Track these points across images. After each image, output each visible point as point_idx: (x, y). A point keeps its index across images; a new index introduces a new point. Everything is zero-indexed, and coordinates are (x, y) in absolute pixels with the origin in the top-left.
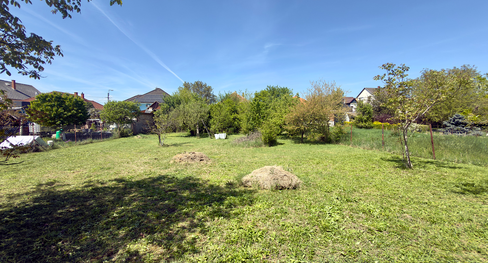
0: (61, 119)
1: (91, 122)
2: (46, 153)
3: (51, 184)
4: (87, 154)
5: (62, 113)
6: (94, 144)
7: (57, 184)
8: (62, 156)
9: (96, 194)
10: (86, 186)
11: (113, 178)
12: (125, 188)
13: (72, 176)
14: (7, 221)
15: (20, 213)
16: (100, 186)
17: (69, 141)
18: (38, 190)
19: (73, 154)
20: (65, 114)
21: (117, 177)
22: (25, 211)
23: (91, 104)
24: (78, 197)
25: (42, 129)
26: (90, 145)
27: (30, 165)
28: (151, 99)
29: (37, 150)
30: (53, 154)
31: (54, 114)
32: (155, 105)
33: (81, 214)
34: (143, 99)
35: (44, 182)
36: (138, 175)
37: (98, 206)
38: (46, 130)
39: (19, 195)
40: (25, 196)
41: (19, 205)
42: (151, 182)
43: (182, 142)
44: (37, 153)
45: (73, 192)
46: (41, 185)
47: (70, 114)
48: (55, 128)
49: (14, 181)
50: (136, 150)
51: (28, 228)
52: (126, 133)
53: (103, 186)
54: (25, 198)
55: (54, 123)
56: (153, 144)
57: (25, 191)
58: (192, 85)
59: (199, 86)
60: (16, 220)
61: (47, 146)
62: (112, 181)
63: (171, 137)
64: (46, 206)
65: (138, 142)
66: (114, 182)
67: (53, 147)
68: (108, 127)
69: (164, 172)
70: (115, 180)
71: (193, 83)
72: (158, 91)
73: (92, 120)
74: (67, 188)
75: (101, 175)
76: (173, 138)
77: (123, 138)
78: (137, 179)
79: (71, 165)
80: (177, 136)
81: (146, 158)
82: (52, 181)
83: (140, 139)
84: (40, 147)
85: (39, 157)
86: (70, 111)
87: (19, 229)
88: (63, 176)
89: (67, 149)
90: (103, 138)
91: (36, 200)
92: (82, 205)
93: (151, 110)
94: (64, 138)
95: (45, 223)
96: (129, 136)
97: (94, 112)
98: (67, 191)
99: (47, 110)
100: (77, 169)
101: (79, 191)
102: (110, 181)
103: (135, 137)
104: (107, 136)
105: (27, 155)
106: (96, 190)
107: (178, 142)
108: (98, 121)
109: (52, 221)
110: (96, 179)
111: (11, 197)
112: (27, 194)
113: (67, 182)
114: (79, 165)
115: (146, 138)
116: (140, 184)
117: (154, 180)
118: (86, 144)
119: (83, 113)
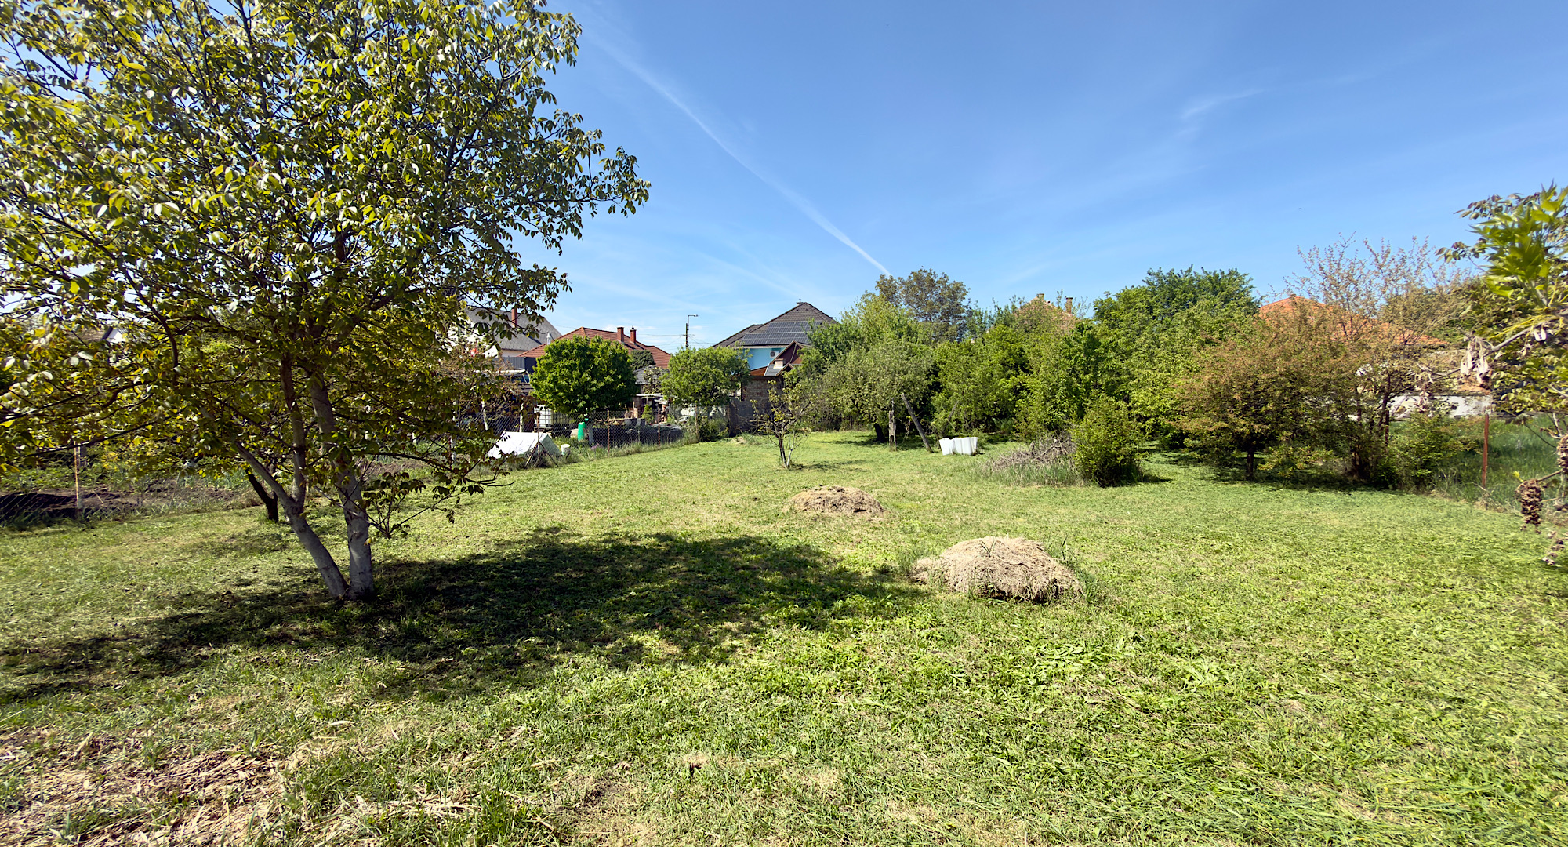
0: (587, 397)
1: (644, 401)
2: (555, 471)
3: (554, 530)
4: (625, 477)
5: (588, 383)
6: (643, 455)
7: (563, 531)
8: (580, 479)
9: (616, 557)
10: (605, 541)
11: (655, 531)
12: (667, 553)
13: (588, 520)
14: (493, 576)
15: (508, 567)
16: (627, 543)
17: (598, 447)
18: (535, 538)
19: (599, 477)
20: (594, 385)
21: (663, 531)
22: (515, 566)
23: (648, 356)
24: (587, 557)
25: (554, 417)
26: (635, 457)
27: (528, 494)
28: (785, 335)
29: (543, 465)
30: (566, 473)
31: (576, 385)
32: (790, 354)
33: (586, 584)
34: (764, 336)
35: (545, 527)
36: (702, 532)
37: (612, 576)
38: (562, 420)
39: (509, 542)
40: (517, 545)
41: (509, 556)
42: (722, 548)
43: (843, 458)
44: (543, 470)
45: (583, 548)
46: (539, 530)
47: (602, 384)
48: (575, 416)
49: (505, 519)
50: (723, 474)
51: (516, 590)
52: (714, 431)
53: (632, 543)
54: (517, 549)
55: (574, 406)
56: (767, 461)
57: (518, 538)
58: (904, 283)
59: (923, 283)
60: (503, 577)
61: (559, 456)
62: (651, 536)
63: (821, 445)
64: (541, 564)
65: (735, 454)
66: (653, 540)
67: (570, 459)
68: (678, 415)
69: (756, 531)
70: (658, 536)
71: (906, 279)
72: (803, 312)
73: (646, 395)
74: (575, 540)
75: (635, 524)
76: (826, 446)
77: (705, 443)
78: (696, 539)
79: (590, 498)
80: (838, 442)
81: (736, 497)
82: (556, 525)
83: (741, 448)
84: (547, 458)
85: (545, 478)
86: (601, 378)
87: (505, 589)
88: (574, 518)
89: (592, 464)
90: (663, 442)
91: (530, 552)
92: (591, 571)
93: (779, 366)
94: (591, 439)
95: (536, 586)
96: (720, 438)
97: (651, 376)
98: (575, 545)
99: (563, 377)
100: (600, 508)
101: (592, 548)
102: (646, 536)
103: (733, 440)
104: (670, 436)
105: (527, 472)
106: (619, 549)
107: (832, 459)
108: (658, 398)
109: (545, 586)
110: (625, 530)
111: (499, 544)
112: (520, 542)
113: (578, 530)
114: (604, 500)
115: (758, 444)
116: (696, 549)
117: (729, 544)
118: (628, 454)
119: (627, 382)
